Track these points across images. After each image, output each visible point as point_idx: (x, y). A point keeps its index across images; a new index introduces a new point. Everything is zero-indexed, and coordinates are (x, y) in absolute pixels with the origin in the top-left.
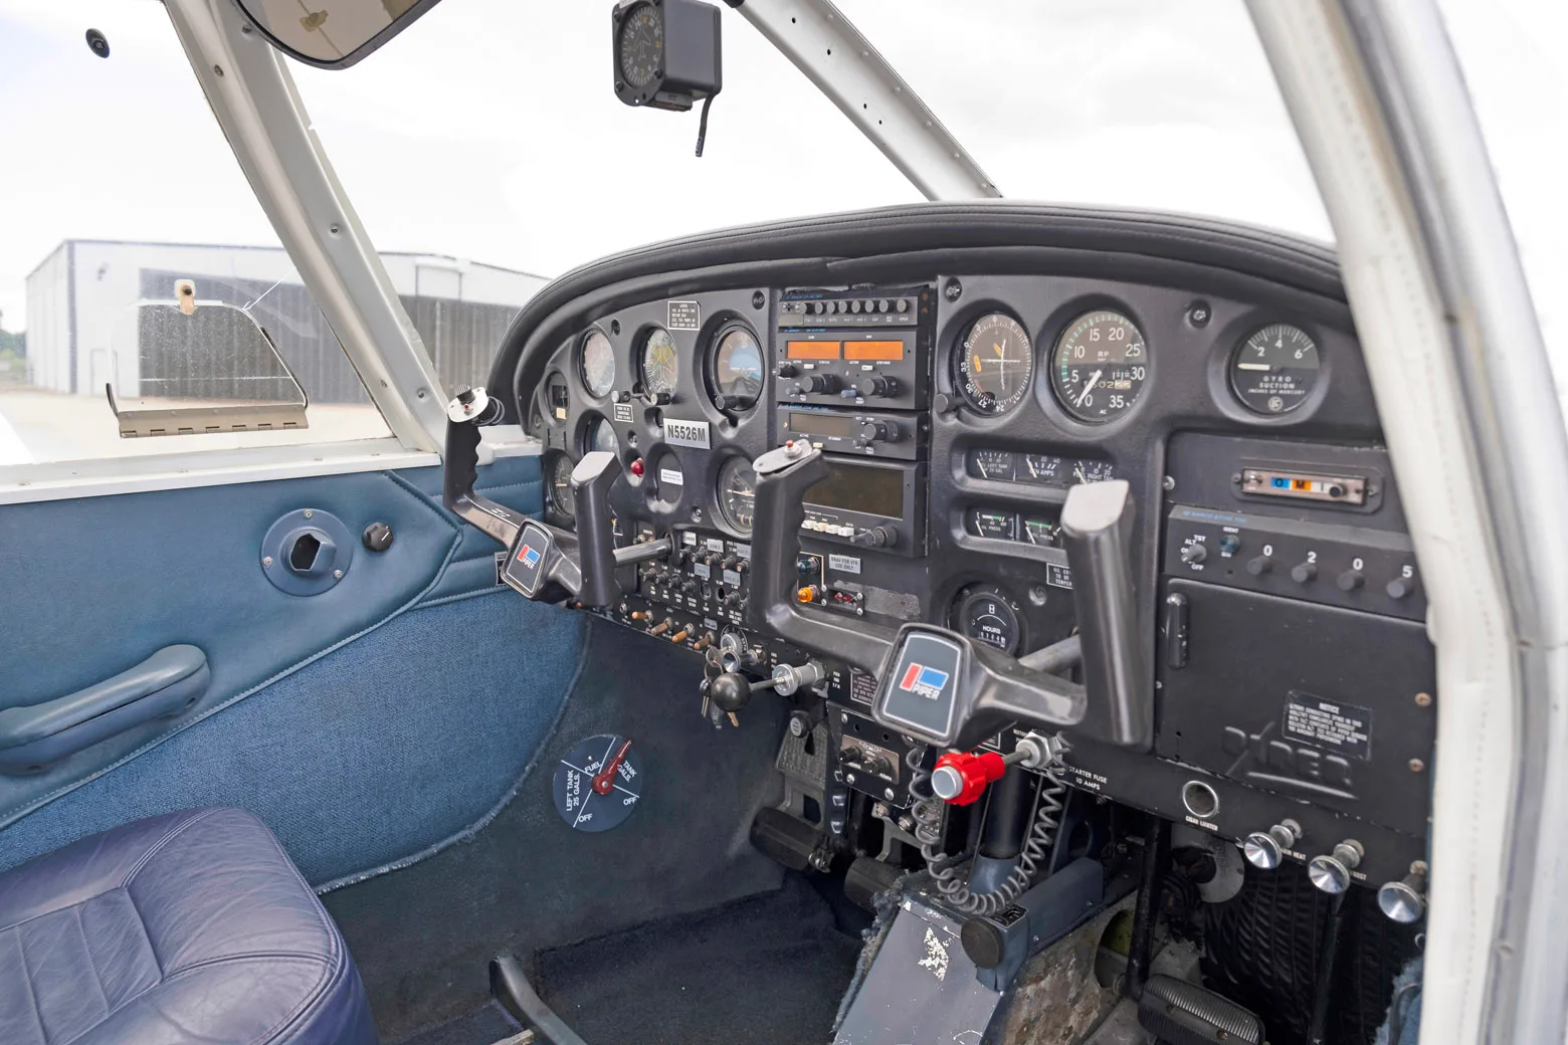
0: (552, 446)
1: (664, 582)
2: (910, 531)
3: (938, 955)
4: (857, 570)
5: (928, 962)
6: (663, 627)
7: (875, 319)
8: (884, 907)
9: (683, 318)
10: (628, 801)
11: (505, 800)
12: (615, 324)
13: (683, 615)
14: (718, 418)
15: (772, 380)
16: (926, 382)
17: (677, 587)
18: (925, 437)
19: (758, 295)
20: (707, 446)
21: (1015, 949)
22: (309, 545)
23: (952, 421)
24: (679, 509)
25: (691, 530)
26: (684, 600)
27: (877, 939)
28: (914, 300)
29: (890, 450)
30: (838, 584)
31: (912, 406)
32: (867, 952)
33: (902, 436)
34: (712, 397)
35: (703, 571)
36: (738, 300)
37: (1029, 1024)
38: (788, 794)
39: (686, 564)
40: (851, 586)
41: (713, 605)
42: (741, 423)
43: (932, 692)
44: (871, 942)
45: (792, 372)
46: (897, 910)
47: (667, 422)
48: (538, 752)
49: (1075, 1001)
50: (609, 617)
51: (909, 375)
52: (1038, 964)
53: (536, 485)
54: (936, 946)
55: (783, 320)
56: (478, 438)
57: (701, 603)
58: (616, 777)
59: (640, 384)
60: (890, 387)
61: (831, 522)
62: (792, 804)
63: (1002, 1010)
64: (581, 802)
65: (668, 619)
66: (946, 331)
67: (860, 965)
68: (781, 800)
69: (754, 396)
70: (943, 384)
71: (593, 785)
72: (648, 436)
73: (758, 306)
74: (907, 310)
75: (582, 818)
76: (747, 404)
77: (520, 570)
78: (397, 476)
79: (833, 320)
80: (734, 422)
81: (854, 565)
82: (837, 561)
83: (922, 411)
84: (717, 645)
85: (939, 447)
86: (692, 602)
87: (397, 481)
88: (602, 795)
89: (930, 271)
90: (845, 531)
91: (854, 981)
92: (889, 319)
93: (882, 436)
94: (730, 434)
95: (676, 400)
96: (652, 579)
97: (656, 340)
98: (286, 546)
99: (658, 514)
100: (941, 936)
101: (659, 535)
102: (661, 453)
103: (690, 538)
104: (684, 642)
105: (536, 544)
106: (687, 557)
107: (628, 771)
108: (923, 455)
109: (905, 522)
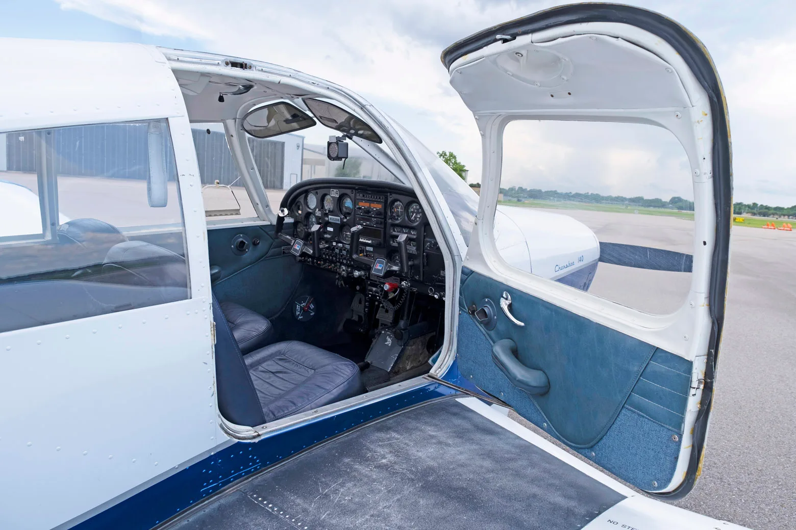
0: (297, 220)
1: (327, 254)
2: (382, 242)
3: (389, 342)
4: (372, 250)
5: (387, 343)
6: (326, 265)
7: (376, 200)
8: (377, 333)
9: (335, 193)
10: (312, 314)
11: (282, 310)
12: (317, 192)
13: (332, 262)
14: (343, 217)
15: (355, 210)
16: (386, 213)
17: (331, 255)
18: (385, 224)
19: (352, 191)
20: (339, 222)
21: (405, 336)
22: (242, 243)
23: (390, 221)
24: (332, 237)
25: (335, 242)
26: (332, 258)
27: (375, 340)
28: (384, 197)
29: (379, 226)
30: (368, 253)
31: (383, 217)
32: (373, 343)
33: (381, 223)
34: (341, 211)
35: (337, 251)
36: (348, 191)
37: (410, 356)
38: (354, 316)
39: (333, 249)
40: (371, 254)
41: (340, 259)
42: (348, 218)
43: (380, 268)
44: (374, 341)
45: (360, 208)
46: (381, 333)
47: (330, 216)
48: (290, 299)
49: (421, 354)
50: (311, 264)
51: (383, 211)
52: (411, 342)
53: (292, 230)
54: (389, 340)
55: (358, 197)
56: (284, 220)
57: (336, 259)
58: (309, 308)
59: (323, 207)
60: (378, 213)
61: (367, 240)
62: (355, 318)
63: (403, 351)
64: (300, 312)
65: (327, 263)
66: (389, 204)
67: (371, 346)
68: (352, 317)
69: (350, 212)
70: (389, 214)
71: (303, 309)
72: (325, 220)
73: (352, 193)
74: (383, 198)
75: (300, 317)
76: (349, 214)
77: (296, 250)
78: (261, 227)
79: (368, 199)
80: (346, 218)
81: (371, 249)
82: (368, 248)
83: (385, 218)
84: (340, 268)
85: (388, 226)
86: (334, 258)
87: (261, 228)
88: (305, 311)
89: (387, 192)
90: (370, 242)
91: (370, 349)
92: (379, 200)
93: (377, 223)
94: (345, 220)
95: (332, 212)
96: (324, 253)
97: (328, 197)
98: (237, 243)
99: (326, 238)
100: (390, 337)
101: (326, 243)
102: (328, 224)
103: (334, 244)
104: (331, 268)
105: (299, 244)
106: (334, 248)
107: (312, 306)
108: (385, 228)
109: (381, 240)
